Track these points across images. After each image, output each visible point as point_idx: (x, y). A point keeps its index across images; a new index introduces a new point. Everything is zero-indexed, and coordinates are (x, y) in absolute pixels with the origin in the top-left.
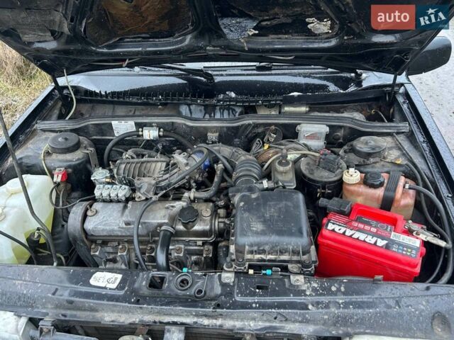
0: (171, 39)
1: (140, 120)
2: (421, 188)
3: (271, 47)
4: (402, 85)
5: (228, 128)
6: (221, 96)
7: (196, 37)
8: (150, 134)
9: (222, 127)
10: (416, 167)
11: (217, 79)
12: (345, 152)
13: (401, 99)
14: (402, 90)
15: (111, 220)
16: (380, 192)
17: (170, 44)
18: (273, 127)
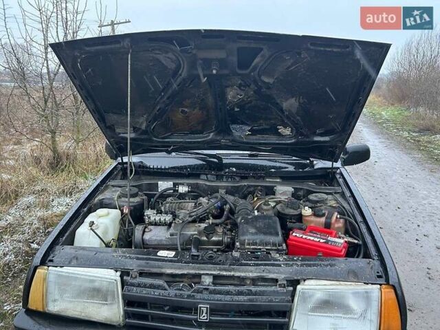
0: (201, 135)
1: (177, 181)
2: (347, 217)
3: (258, 141)
4: (339, 168)
5: (232, 187)
6: (227, 170)
7: (216, 135)
8: (183, 189)
9: (228, 186)
10: (344, 208)
11: (225, 161)
12: (304, 201)
13: (338, 176)
14: (338, 171)
15: (161, 234)
16: (323, 220)
17: (200, 138)
18: (259, 188)
